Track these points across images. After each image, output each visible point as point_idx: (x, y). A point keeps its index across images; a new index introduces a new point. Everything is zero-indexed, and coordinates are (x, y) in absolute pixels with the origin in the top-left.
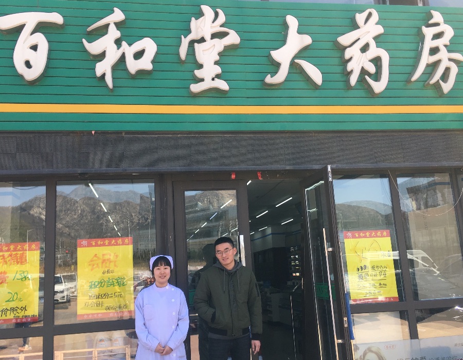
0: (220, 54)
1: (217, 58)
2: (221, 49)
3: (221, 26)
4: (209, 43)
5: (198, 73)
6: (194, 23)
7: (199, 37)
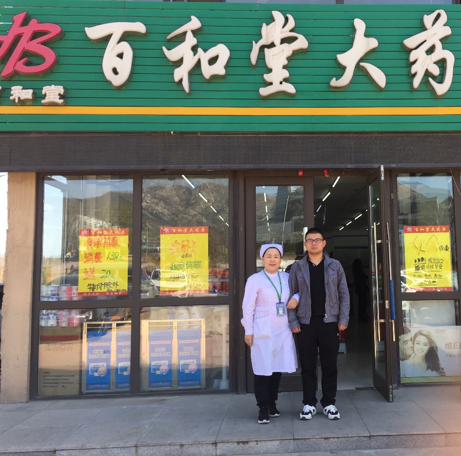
0: (289, 59)
1: (286, 62)
2: (289, 53)
3: (290, 31)
4: (279, 47)
5: (267, 77)
6: (265, 29)
7: (269, 43)
